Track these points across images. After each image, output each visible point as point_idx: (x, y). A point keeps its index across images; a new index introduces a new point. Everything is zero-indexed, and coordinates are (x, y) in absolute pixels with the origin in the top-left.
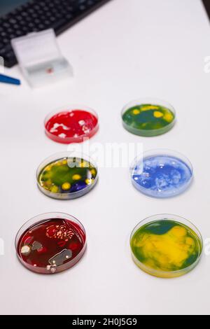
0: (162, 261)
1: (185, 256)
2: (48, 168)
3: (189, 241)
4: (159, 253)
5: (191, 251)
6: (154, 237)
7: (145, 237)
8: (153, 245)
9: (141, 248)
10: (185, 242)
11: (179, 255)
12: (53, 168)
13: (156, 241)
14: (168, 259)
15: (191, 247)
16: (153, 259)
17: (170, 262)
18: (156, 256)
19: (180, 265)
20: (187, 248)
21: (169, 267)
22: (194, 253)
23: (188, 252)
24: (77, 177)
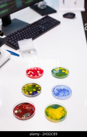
1: (61, 116)
2: (26, 86)
3: (63, 112)
4: (53, 114)
6: (53, 109)
8: (52, 112)
9: (48, 112)
10: (62, 112)
11: (59, 116)
12: (27, 86)
14: (56, 117)
15: (63, 114)
16: (51, 116)
18: (52, 115)
19: (59, 119)
20: (62, 114)
22: (64, 116)
23: (62, 115)
24: (35, 90)
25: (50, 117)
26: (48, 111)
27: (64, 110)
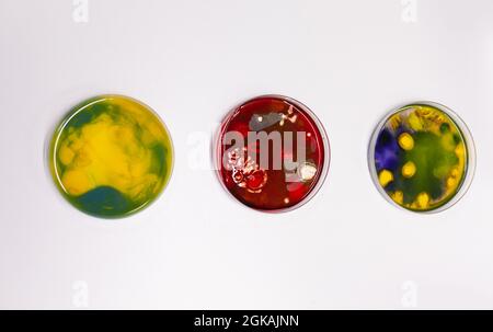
0: (128, 134)
1: (88, 130)
2: (460, 151)
3: (67, 160)
4: (126, 150)
5: (73, 137)
6: (121, 185)
7: (136, 192)
8: (130, 169)
9: (151, 171)
10: (77, 155)
11: (99, 136)
12: (456, 160)
13: (122, 176)
14: (118, 134)
15: (71, 143)
16: (139, 139)
17: (117, 127)
18: (133, 147)
20: (78, 145)
21: (123, 119)
22: (71, 129)
23: (79, 135)
24: (409, 170)
25: (147, 139)
26: (154, 178)
27: (63, 169)
